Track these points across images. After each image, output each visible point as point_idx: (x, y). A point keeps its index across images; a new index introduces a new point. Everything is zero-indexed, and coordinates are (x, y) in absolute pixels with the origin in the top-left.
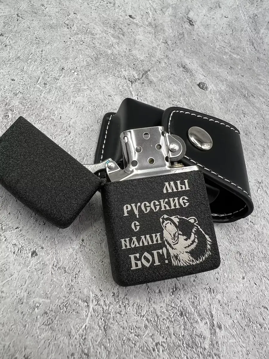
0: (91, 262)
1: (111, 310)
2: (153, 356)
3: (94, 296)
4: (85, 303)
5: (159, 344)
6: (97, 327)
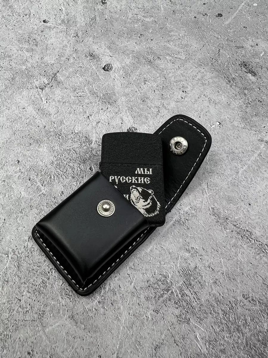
0: (10, 232)
1: (23, 256)
2: (48, 276)
3: (12, 250)
4: (6, 255)
5: (53, 269)
6: (13, 266)
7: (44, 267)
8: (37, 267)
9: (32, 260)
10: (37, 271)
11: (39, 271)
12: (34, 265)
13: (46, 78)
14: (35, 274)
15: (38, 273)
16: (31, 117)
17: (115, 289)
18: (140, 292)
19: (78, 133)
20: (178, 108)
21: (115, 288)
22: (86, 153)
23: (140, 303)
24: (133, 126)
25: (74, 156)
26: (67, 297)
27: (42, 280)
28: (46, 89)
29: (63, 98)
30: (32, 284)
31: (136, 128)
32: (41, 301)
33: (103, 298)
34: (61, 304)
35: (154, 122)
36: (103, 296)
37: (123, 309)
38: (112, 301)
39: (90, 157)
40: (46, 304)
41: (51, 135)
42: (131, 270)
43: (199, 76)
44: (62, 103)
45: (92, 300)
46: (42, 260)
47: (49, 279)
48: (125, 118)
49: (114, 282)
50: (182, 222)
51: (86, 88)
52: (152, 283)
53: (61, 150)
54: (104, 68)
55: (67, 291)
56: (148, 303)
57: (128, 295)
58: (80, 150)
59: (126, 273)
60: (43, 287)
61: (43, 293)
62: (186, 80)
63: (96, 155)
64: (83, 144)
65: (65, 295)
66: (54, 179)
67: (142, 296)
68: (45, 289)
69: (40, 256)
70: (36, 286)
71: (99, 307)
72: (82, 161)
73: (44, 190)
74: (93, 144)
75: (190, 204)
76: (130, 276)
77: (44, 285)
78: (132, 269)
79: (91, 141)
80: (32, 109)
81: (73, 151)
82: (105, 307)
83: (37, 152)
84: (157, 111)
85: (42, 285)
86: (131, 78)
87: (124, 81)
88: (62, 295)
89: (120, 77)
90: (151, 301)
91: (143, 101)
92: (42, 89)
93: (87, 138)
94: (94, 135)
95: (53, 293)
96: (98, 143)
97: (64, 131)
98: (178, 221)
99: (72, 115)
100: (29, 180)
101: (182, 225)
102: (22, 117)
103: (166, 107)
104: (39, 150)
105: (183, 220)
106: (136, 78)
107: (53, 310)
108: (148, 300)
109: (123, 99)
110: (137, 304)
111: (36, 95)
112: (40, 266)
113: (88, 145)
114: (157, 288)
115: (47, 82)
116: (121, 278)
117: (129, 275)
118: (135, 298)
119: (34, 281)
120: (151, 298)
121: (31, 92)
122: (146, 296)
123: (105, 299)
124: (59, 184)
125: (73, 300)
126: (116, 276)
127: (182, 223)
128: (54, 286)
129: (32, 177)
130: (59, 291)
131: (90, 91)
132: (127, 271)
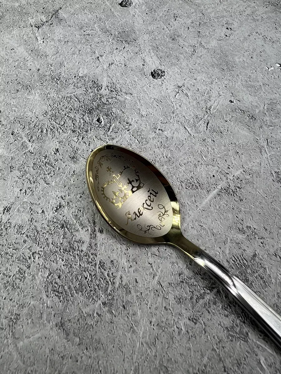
7: (23, 250)
8: (13, 249)
9: (6, 240)
10: (12, 256)
11: (15, 256)
12: (9, 246)
13: (44, 16)
14: (9, 259)
15: (14, 258)
16: (21, 59)
17: (128, 284)
18: (168, 290)
19: (82, 77)
20: (221, 47)
21: (130, 283)
22: (93, 100)
23: (168, 307)
24: (159, 68)
25: (77, 104)
26: (55, 295)
27: (19, 268)
28: (44, 27)
29: (65, 37)
30: (4, 274)
31: (163, 70)
32: (14, 299)
33: (110, 297)
34: (45, 305)
35: (188, 63)
36: (110, 294)
37: (141, 315)
38: (125, 302)
39: (98, 105)
40: (21, 304)
41: (46, 80)
42: (154, 257)
43: (249, 11)
44: (63, 43)
45: (94, 300)
46: (22, 240)
47: (29, 267)
48: (148, 59)
49: (129, 275)
50: (231, 191)
51: (96, 26)
52: (186, 277)
53: (58, 97)
54: (121, 4)
55: (56, 286)
56: (181, 307)
57: (149, 294)
58: (85, 97)
59: (147, 262)
60: (19, 279)
61: (19, 288)
62: (231, 16)
63: (107, 103)
64: (90, 91)
65: (52, 292)
66: (47, 134)
67: (171, 297)
68: (23, 282)
69: (18, 234)
70: (10, 277)
71: (103, 311)
72: (87, 111)
73: (31, 147)
74: (102, 90)
75: (242, 166)
76: (153, 267)
77: (22, 276)
78: (156, 255)
79: (100, 86)
80: (23, 50)
81: (75, 99)
82: (113, 311)
83: (25, 100)
84: (193, 50)
85: (18, 276)
86: (156, 14)
87: (147, 18)
88: (48, 292)
89: (142, 13)
90: (185, 304)
91: (173, 39)
92: (38, 28)
93: (95, 82)
94: (105, 79)
95: (33, 288)
96: (110, 89)
97: (64, 74)
98: (225, 189)
99: (75, 56)
100: (12, 134)
101: (231, 195)
102: (10, 59)
103: (205, 46)
104: (29, 97)
105: (233, 189)
106: (163, 14)
107: (32, 313)
108: (180, 302)
109: (146, 37)
110: (164, 308)
111: (30, 33)
112: (17, 249)
113: (96, 91)
114: (194, 285)
115: (45, 20)
116: (139, 268)
117: (151, 264)
118: (160, 299)
119: (7, 270)
120: (186, 300)
121: (24, 31)
122: (178, 296)
123: (113, 299)
124: (53, 140)
125: (63, 299)
126: (131, 266)
127: (231, 193)
128: (37, 278)
129: (16, 131)
130: (44, 285)
131: (102, 29)
132: (148, 258)
